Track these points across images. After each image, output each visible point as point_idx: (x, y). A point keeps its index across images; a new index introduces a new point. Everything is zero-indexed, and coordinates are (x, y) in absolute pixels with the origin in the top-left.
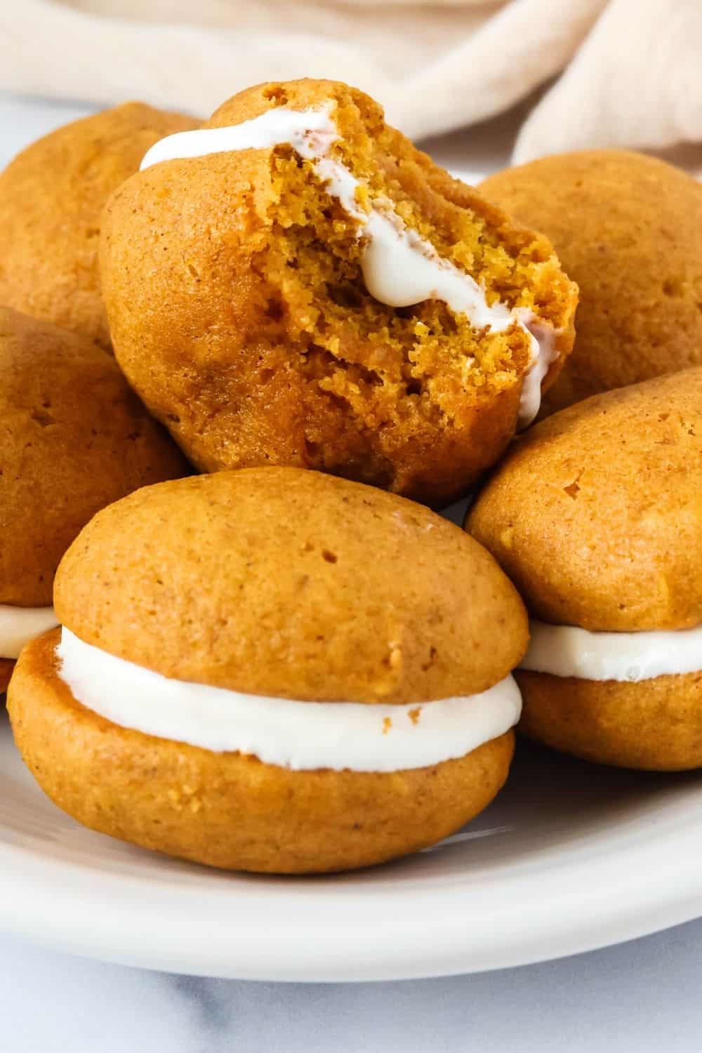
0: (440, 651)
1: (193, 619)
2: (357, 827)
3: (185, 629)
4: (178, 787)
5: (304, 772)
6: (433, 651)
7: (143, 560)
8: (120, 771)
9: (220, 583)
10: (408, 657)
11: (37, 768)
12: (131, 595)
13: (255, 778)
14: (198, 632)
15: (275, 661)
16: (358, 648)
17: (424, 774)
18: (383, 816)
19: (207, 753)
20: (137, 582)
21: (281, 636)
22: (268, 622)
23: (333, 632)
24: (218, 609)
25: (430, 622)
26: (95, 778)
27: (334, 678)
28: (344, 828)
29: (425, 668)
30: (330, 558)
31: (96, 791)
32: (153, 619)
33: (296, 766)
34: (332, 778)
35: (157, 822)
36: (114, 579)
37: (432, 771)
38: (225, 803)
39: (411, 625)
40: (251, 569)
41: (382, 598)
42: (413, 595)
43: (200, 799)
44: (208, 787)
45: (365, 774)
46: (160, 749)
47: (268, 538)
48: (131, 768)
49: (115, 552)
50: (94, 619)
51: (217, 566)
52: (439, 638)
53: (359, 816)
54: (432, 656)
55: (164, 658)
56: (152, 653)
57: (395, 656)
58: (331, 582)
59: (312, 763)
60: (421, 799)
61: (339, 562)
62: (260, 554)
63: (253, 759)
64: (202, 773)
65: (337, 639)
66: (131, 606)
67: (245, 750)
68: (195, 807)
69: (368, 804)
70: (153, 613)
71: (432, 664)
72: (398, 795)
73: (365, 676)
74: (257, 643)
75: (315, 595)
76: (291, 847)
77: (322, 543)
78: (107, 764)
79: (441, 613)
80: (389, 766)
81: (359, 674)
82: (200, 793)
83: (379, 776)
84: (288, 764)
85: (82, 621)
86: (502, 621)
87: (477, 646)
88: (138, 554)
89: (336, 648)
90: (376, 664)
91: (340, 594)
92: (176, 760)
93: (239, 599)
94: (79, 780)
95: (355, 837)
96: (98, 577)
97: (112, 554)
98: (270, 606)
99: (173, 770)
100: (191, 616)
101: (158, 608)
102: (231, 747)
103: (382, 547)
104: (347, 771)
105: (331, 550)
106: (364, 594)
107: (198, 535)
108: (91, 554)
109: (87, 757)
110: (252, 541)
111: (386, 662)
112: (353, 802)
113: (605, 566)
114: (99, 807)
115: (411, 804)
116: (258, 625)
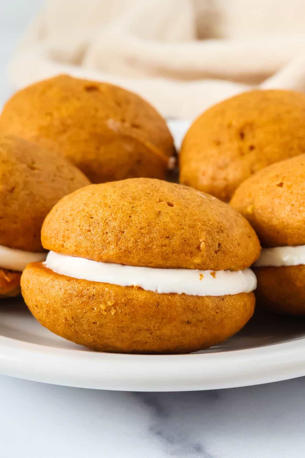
0: (223, 245)
1: (108, 232)
2: (188, 322)
3: (105, 236)
4: (106, 303)
5: (164, 294)
6: (220, 245)
7: (83, 210)
8: (77, 298)
9: (120, 215)
10: (208, 246)
11: (36, 306)
12: (79, 224)
13: (141, 297)
14: (111, 237)
15: (147, 249)
16: (185, 242)
17: (218, 299)
18: (201, 317)
19: (118, 286)
20: (81, 219)
21: (150, 237)
22: (143, 231)
23: (174, 235)
24: (120, 226)
25: (218, 232)
26: (65, 304)
27: (174, 256)
28: (183, 322)
29: (216, 252)
30: (170, 205)
31: (65, 310)
32: (89, 233)
33: (160, 291)
34: (177, 297)
35: (94, 323)
36: (70, 219)
37: (222, 298)
38: (127, 310)
39: (209, 233)
40: (134, 209)
41: (195, 220)
42: (209, 220)
43: (115, 308)
44: (119, 302)
45: (192, 296)
46: (96, 286)
47: (141, 198)
48: (82, 296)
49: (70, 209)
50: (61, 239)
51: (118, 209)
52: (222, 239)
53: (190, 316)
54: (219, 247)
55: (95, 251)
56: (89, 249)
57: (203, 245)
58: (171, 214)
59: (167, 290)
60: (218, 311)
61: (175, 206)
62: (137, 202)
63: (140, 288)
64: (116, 295)
65: (175, 238)
66: (79, 229)
67: (135, 284)
68: (113, 312)
69: (194, 310)
70: (89, 231)
71: (219, 250)
72: (207, 307)
73: (189, 255)
74: (138, 241)
75: (165, 219)
76: (158, 333)
77: (166, 199)
78: (71, 295)
79: (222, 229)
80: (202, 293)
81: (186, 254)
82: (115, 306)
83: (198, 297)
84: (157, 291)
85: (55, 241)
86: (250, 237)
87: (239, 244)
88: (81, 208)
89: (176, 242)
90: (193, 249)
91: (176, 219)
92: (104, 291)
93: (128, 222)
94: (57, 306)
95: (188, 328)
96: (63, 219)
97: (69, 210)
98: (143, 224)
99: (102, 295)
100: (107, 230)
101: (91, 228)
102: (130, 284)
103: (194, 202)
104: (184, 294)
105: (170, 202)
106: (187, 219)
107: (109, 198)
108: (59, 212)
109: (61, 293)
110: (134, 199)
111: (198, 248)
112: (187, 309)
113: (298, 212)
114: (66, 319)
115: (213, 313)
116: (139, 232)
